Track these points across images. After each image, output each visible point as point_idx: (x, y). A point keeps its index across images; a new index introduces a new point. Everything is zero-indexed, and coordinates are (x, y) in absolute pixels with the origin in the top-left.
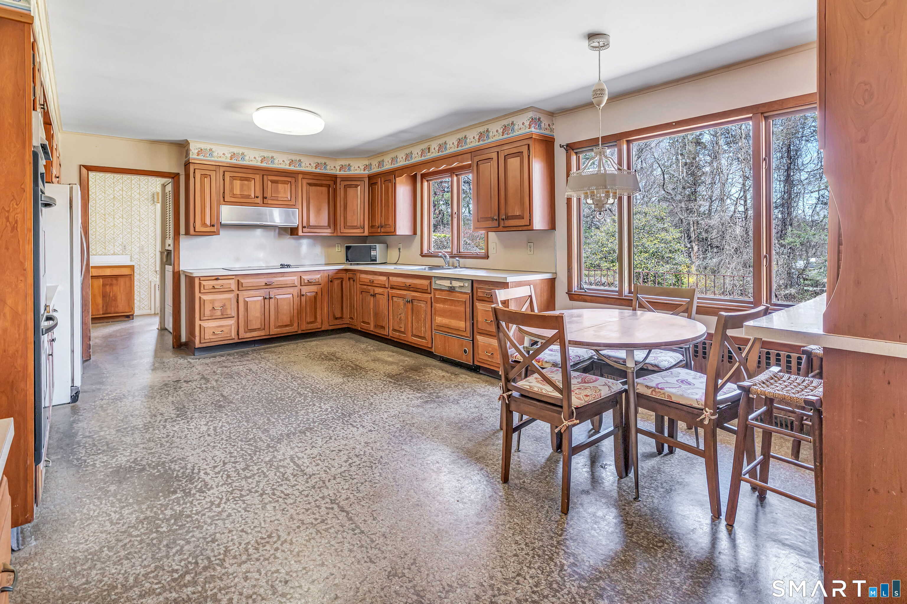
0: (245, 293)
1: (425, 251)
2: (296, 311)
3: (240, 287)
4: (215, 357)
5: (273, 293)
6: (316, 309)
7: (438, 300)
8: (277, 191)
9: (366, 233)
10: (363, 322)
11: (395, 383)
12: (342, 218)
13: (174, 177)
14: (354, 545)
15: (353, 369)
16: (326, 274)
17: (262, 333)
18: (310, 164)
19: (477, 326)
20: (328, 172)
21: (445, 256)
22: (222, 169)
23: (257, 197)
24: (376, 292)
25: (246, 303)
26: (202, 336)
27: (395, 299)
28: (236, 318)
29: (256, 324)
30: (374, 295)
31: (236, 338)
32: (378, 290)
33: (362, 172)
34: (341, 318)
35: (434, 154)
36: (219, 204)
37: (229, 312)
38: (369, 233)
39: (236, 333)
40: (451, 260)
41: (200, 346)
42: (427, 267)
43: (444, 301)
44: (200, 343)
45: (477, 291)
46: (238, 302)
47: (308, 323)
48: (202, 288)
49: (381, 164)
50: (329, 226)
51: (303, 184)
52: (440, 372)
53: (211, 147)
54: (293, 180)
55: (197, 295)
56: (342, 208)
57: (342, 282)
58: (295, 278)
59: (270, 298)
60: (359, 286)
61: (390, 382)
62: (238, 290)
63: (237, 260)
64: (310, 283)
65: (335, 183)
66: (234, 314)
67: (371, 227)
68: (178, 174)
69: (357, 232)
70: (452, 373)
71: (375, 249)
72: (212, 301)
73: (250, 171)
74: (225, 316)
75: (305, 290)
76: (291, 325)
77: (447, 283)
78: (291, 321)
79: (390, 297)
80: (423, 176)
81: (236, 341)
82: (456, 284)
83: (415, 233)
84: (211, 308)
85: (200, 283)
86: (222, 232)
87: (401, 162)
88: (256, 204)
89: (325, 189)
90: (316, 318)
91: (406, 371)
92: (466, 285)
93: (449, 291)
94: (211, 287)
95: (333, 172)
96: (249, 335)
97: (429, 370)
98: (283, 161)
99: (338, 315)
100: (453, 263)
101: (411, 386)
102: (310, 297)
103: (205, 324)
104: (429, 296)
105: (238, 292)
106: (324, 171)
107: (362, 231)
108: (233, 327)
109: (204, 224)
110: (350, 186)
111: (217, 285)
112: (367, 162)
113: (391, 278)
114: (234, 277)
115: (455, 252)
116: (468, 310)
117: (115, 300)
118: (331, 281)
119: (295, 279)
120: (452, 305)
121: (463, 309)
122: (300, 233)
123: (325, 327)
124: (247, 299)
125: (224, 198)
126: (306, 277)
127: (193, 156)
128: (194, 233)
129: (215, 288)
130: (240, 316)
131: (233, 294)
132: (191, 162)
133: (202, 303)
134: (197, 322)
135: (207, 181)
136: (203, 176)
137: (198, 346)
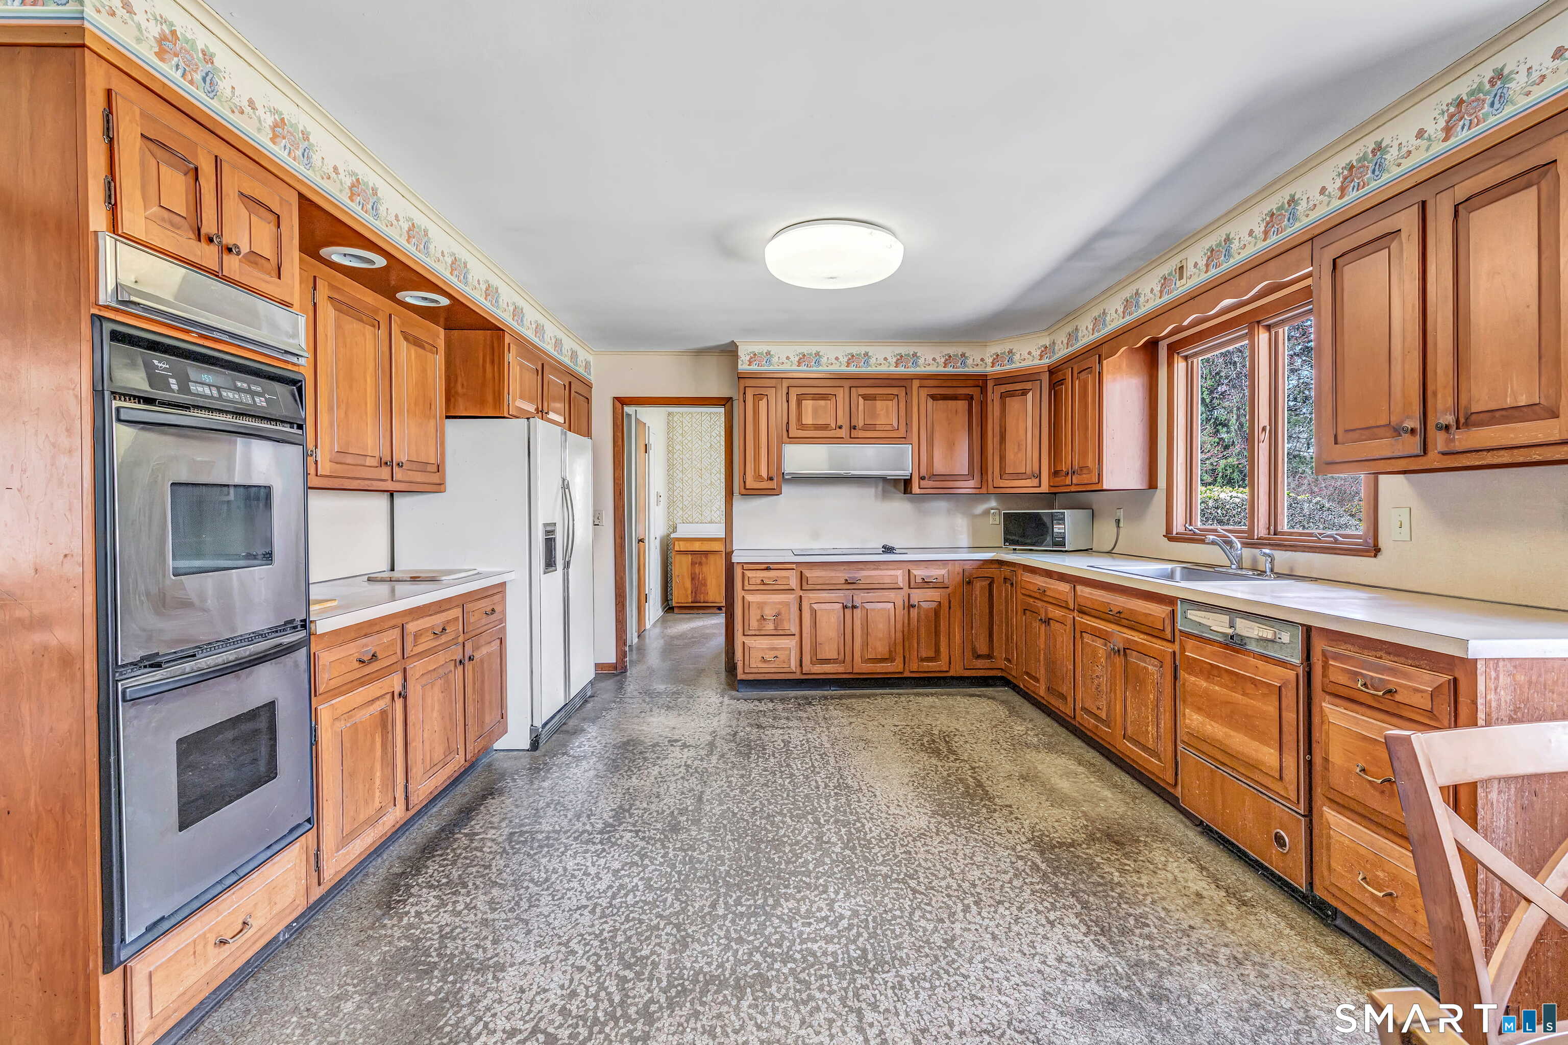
0: (811, 595)
1: (1178, 526)
2: (899, 635)
3: (804, 583)
5: (859, 598)
6: (937, 633)
7: (1194, 666)
8: (873, 414)
9: (1045, 488)
10: (1027, 674)
11: (1045, 878)
12: (997, 459)
13: (725, 402)
15: (966, 793)
16: (958, 568)
17: (840, 668)
18: (934, 359)
19: (1324, 778)
20: (969, 369)
21: (1230, 543)
22: (785, 384)
23: (840, 427)
24: (1050, 616)
25: (814, 613)
26: (747, 662)
27: (1087, 639)
28: (797, 637)
29: (829, 651)
30: (1047, 621)
31: (798, 671)
32: (1056, 613)
33: (1037, 362)
34: (989, 656)
35: (1195, 279)
36: (781, 442)
37: (786, 625)
38: (1050, 486)
39: (798, 663)
40: (1247, 553)
41: (743, 676)
42: (1178, 568)
43: (1211, 672)
44: (744, 673)
45: (1325, 666)
46: (800, 611)
47: (923, 660)
48: (746, 582)
49: (1072, 336)
50: (971, 474)
51: (919, 396)
52: (1192, 872)
53: (769, 348)
54: (902, 392)
55: (739, 590)
56: (997, 439)
57: (991, 585)
58: (899, 573)
59: (854, 607)
60: (1020, 596)
61: (1035, 867)
62: (802, 589)
63: (816, 535)
64: (926, 584)
65: (983, 389)
66: (794, 629)
67: (1055, 473)
68: (730, 400)
69: (1027, 485)
70: (1230, 893)
71: (1062, 520)
72: (761, 606)
73: (829, 383)
74: (781, 632)
75: (917, 596)
76: (890, 659)
77: (1219, 624)
78: (890, 651)
79: (1078, 632)
80: (1173, 349)
81: (798, 676)
82: (1248, 629)
83: (1152, 484)
84: (759, 617)
85: (742, 575)
86: (785, 489)
87: (1115, 321)
88: (838, 440)
89: (962, 405)
90: (937, 651)
91: (1092, 838)
92: (1285, 637)
93: (1226, 646)
94: (759, 582)
95: (979, 370)
96: (818, 669)
97: (1158, 856)
98: (886, 359)
99: (983, 649)
100: (1255, 560)
101: (1085, 905)
102: (927, 610)
103: (749, 641)
104: (1169, 648)
105: (801, 593)
106: (960, 370)
107: (1035, 482)
108: (793, 653)
109: (758, 477)
110: (1011, 394)
111: (769, 578)
112: (1046, 341)
113: (1079, 588)
114: (794, 566)
115: (1261, 530)
116: (1290, 716)
117: (705, 585)
118: (969, 583)
119: (899, 576)
120: (1232, 689)
121: (1271, 709)
122: (916, 489)
123: (957, 670)
124: (815, 606)
125: (788, 431)
126: (919, 573)
127: (743, 366)
128: (744, 491)
129: (764, 584)
130: (804, 635)
131: (792, 596)
132: (741, 377)
133: (746, 606)
134: (739, 639)
135: (763, 404)
136: (758, 397)
137: (740, 676)
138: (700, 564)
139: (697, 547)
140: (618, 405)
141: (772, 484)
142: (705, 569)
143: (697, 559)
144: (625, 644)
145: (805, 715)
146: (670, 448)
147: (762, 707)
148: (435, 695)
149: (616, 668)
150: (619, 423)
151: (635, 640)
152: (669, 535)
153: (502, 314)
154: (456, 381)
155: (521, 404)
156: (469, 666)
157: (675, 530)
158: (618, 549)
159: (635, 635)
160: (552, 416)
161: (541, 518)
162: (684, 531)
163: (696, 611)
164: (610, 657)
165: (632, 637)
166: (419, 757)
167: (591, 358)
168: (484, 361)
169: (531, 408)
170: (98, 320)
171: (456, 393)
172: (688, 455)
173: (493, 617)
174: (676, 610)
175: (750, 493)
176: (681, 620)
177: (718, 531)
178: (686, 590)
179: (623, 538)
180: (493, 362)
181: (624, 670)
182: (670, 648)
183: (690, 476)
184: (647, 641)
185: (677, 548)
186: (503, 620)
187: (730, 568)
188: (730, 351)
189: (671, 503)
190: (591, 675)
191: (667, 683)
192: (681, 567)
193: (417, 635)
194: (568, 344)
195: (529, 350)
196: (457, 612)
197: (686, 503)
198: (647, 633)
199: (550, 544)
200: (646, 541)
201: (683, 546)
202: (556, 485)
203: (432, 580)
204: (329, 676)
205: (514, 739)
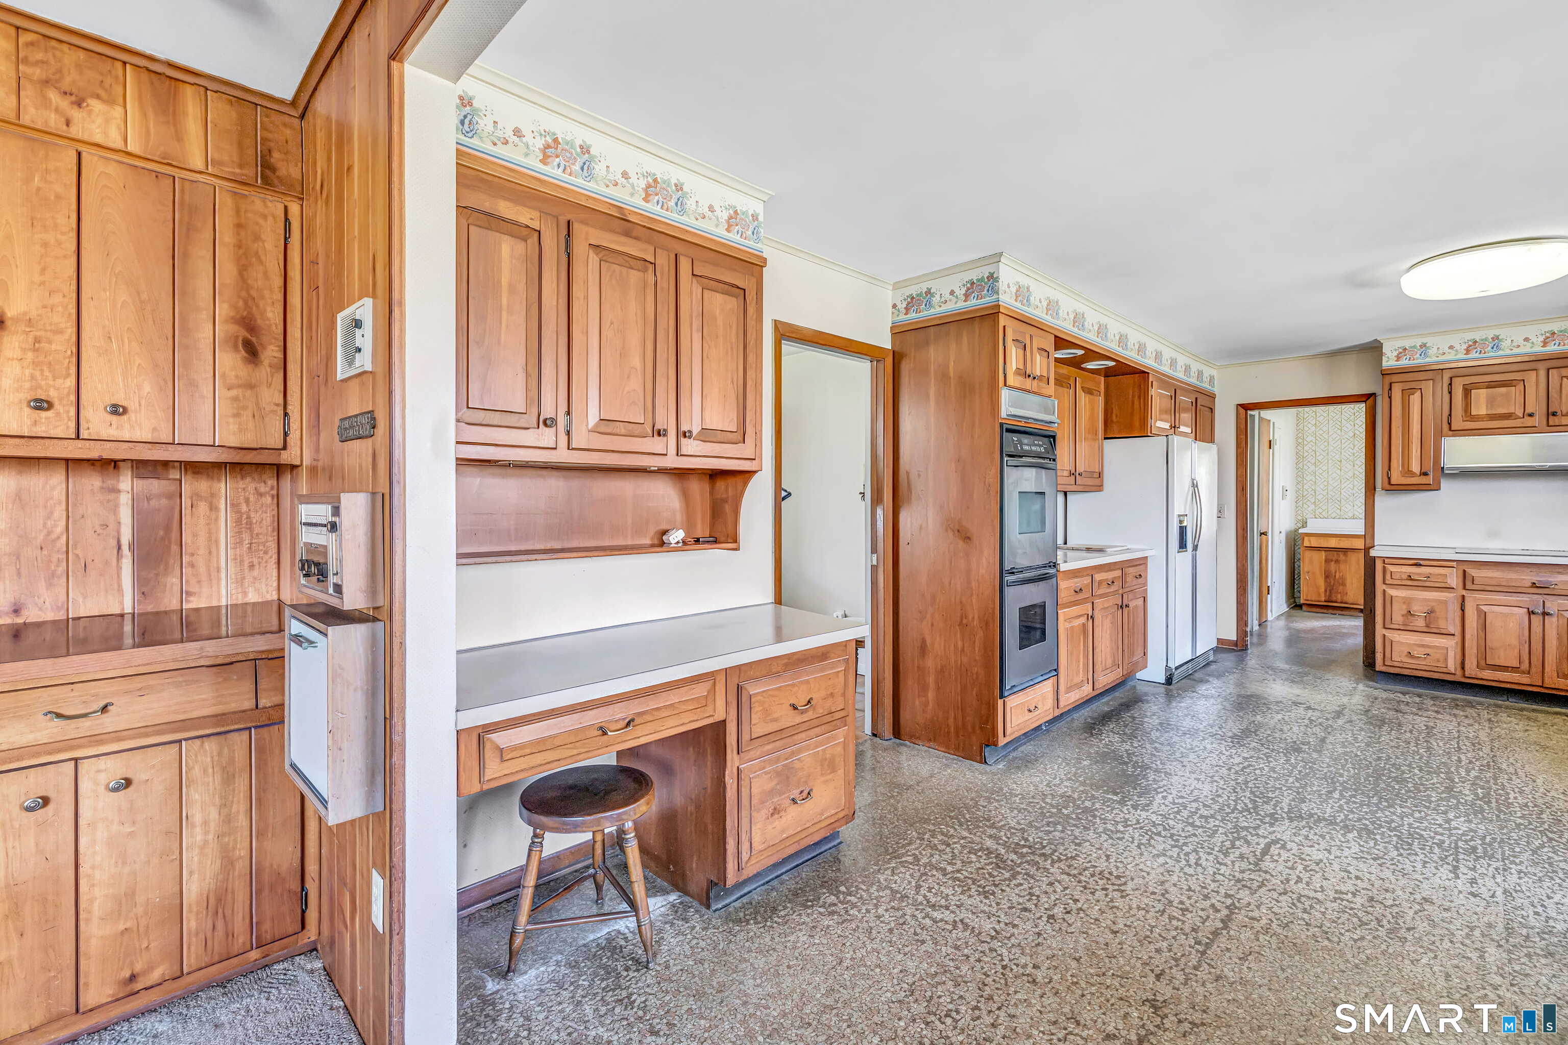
0: (1479, 595)
3: (1468, 584)
4: (1404, 694)
5: (1553, 604)
13: (1368, 398)
14: (1170, 951)
22: (1448, 374)
23: (1531, 416)
25: (1483, 615)
26: (1387, 655)
28: (1458, 638)
29: (1506, 658)
31: (1459, 673)
36: (1439, 435)
37: (1442, 624)
39: (1459, 665)
41: (1384, 669)
44: (1385, 666)
46: (1463, 610)
48: (1388, 576)
53: (1428, 340)
55: (1379, 586)
59: (1545, 613)
62: (1464, 588)
66: (1455, 628)
68: (1372, 396)
72: (1407, 601)
73: (1514, 367)
74: (1435, 631)
81: (1459, 679)
84: (1405, 612)
85: (1384, 569)
86: (1447, 484)
88: (1528, 429)
94: (1404, 576)
96: (1487, 675)
103: (1392, 636)
105: (1464, 592)
108: (1451, 654)
109: (1408, 472)
111: (1419, 574)
114: (1454, 564)
117: (1344, 584)
124: (1484, 608)
125: (1450, 424)
127: (1389, 361)
128: (1388, 487)
129: (1412, 580)
130: (1468, 636)
131: (1452, 595)
132: (1384, 374)
133: (1388, 601)
134: (1379, 631)
135: (1415, 398)
136: (1407, 393)
137: (1379, 666)
138: (1337, 561)
139: (1333, 543)
140: (1242, 411)
141: (1430, 480)
142: (1342, 567)
143: (1334, 556)
144: (1246, 625)
145: (1462, 713)
146: (1300, 441)
147: (1407, 698)
148: (1107, 623)
149: (1236, 645)
150: (1243, 426)
151: (1256, 628)
152: (1296, 530)
153: (1147, 361)
154: (1112, 413)
155: (1160, 424)
156: (1126, 610)
157: (1304, 524)
158: (1240, 540)
159: (1256, 623)
160: (1183, 429)
161: (1178, 507)
162: (1314, 526)
163: (1331, 611)
164: (1231, 635)
165: (1253, 624)
166: (1100, 659)
167: (1214, 372)
168: (1133, 396)
169: (1166, 425)
170: (1001, 425)
171: (1112, 421)
172: (1322, 447)
173: (1140, 580)
174: (1304, 608)
175: (1393, 488)
176: (1309, 618)
177: (1358, 528)
178: (1318, 588)
179: (1245, 529)
180: (1139, 397)
181: (1245, 648)
182: (1294, 639)
183: (1325, 468)
184: (1269, 629)
185: (1306, 544)
186: (1145, 584)
187: (1370, 564)
188: (1374, 349)
189: (1300, 499)
190: (1214, 644)
191: (1293, 664)
192: (1312, 565)
193: (1100, 582)
194: (1195, 366)
195: (1167, 382)
196: (1118, 573)
197: (1320, 497)
198: (1269, 624)
199: (1182, 531)
200: (1270, 534)
201: (1314, 542)
202: (1187, 483)
203: (1101, 550)
204: (1064, 596)
205: (1154, 672)
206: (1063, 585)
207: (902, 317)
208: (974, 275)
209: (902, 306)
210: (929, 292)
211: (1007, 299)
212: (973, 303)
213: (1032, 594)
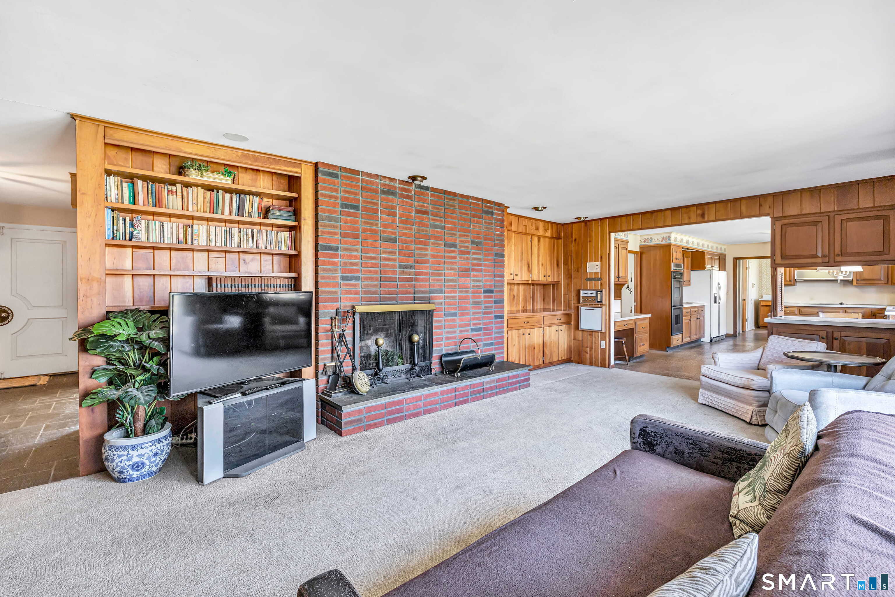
86: (797, 284)
114: (797, 307)
139: (770, 304)
140: (735, 260)
141: (792, 283)
144: (737, 331)
146: (760, 267)
148: (694, 323)
149: (733, 335)
150: (736, 265)
151: (741, 332)
152: (758, 299)
153: (704, 249)
154: (694, 263)
155: (708, 266)
156: (699, 320)
157: (762, 297)
158: (735, 301)
159: (742, 330)
160: (716, 267)
161: (714, 290)
162: (765, 298)
164: (731, 332)
166: (692, 333)
167: (726, 250)
168: (700, 260)
169: (710, 266)
170: (672, 272)
171: (694, 266)
173: (703, 311)
174: (762, 327)
179: (736, 298)
180: (702, 259)
181: (736, 336)
184: (746, 332)
185: (762, 304)
186: (704, 314)
189: (759, 288)
190: (726, 334)
192: (764, 312)
193: (693, 311)
194: (719, 247)
195: (710, 253)
196: (696, 309)
197: (768, 287)
199: (715, 298)
200: (748, 300)
201: (764, 304)
202: (717, 284)
203: (691, 303)
204: (684, 313)
205: (706, 339)
206: (684, 311)
207: (643, 244)
208: (664, 236)
209: (643, 241)
210: (651, 238)
211: (673, 242)
212: (664, 242)
213: (677, 312)
